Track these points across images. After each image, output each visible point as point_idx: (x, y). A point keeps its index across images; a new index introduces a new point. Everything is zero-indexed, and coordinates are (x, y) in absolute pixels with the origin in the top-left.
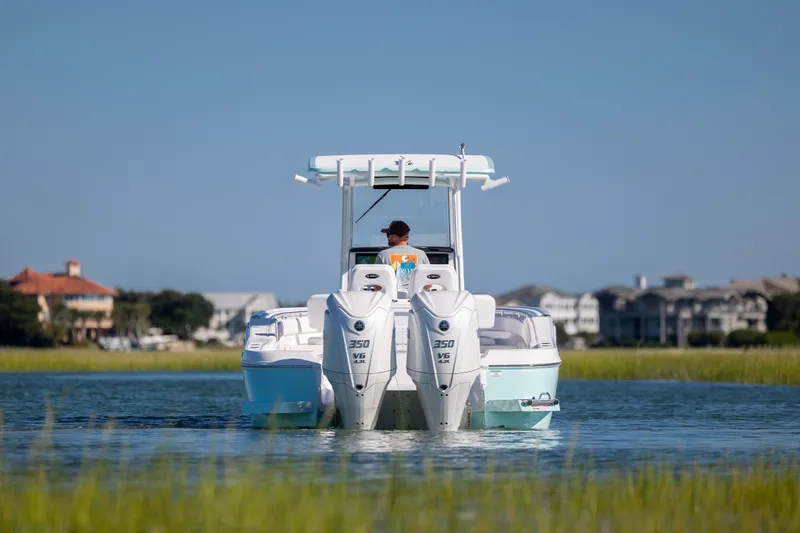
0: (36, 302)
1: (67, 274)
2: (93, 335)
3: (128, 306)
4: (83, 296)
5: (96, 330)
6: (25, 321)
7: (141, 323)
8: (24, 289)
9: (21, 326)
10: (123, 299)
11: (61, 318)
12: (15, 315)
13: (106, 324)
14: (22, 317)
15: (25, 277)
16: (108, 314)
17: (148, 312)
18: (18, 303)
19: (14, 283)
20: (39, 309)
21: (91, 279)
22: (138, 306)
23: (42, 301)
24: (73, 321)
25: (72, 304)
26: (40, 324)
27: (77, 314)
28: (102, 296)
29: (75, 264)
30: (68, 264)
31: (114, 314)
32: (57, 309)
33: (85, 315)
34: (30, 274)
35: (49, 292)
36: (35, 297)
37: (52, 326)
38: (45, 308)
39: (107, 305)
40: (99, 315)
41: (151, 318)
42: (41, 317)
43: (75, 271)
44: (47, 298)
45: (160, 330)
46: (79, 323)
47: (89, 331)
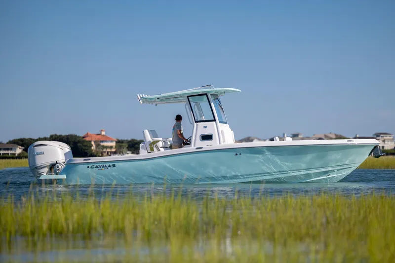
0: (91, 143)
1: (101, 134)
2: (109, 153)
3: (121, 144)
4: (106, 141)
5: (110, 152)
6: (87, 149)
7: (125, 150)
8: (87, 139)
9: (86, 151)
10: (119, 142)
11: (99, 148)
12: (84, 148)
13: (113, 150)
14: (87, 148)
15: (87, 135)
16: (114, 147)
17: (127, 146)
18: (85, 144)
19: (84, 137)
20: (92, 145)
21: (108, 136)
22: (123, 144)
23: (93, 143)
24: (103, 149)
25: (102, 144)
26: (93, 150)
27: (104, 147)
28: (112, 141)
29: (103, 131)
30: (101, 131)
31: (116, 147)
32: (98, 145)
33: (107, 147)
34: (89, 135)
35: (95, 140)
36: (90, 141)
37: (96, 151)
38: (94, 145)
39: (114, 144)
40: (111, 147)
41: (128, 148)
42: (92, 148)
43: (103, 133)
44: (94, 142)
45: (131, 152)
46: (105, 150)
47: (108, 152)
